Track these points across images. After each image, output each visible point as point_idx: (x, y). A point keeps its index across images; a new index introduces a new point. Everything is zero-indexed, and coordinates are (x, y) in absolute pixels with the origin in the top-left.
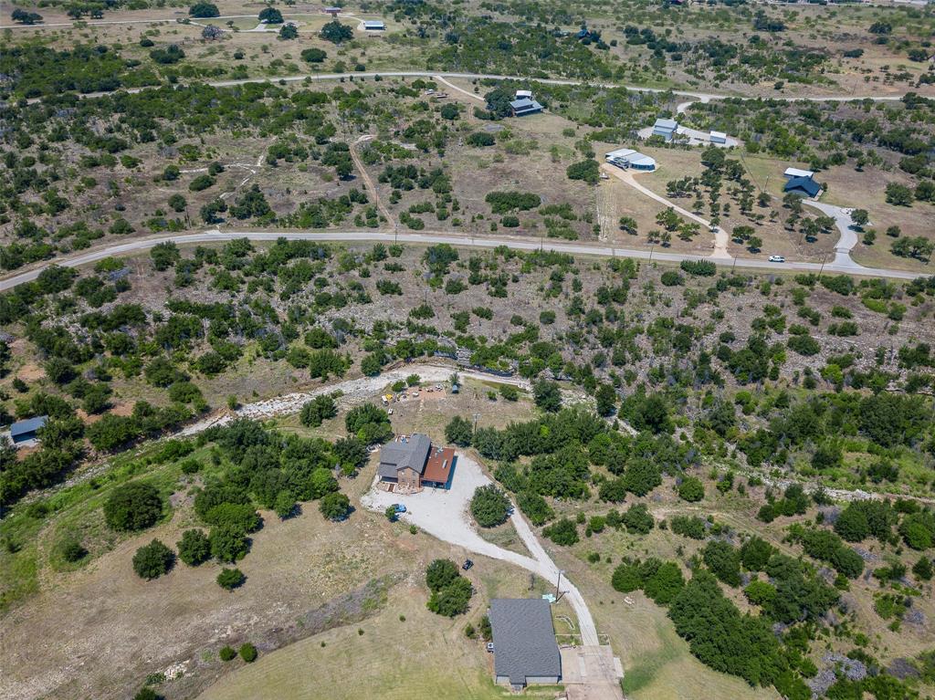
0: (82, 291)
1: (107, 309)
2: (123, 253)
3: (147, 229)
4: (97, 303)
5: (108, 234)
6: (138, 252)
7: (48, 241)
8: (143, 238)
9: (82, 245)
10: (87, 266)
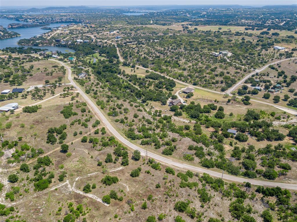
0: (203, 155)
1: (200, 145)
2: (179, 162)
3: (161, 167)
4: (201, 148)
5: (176, 174)
6: (174, 159)
7: (200, 186)
8: (166, 165)
9: (190, 174)
10: (194, 165)
